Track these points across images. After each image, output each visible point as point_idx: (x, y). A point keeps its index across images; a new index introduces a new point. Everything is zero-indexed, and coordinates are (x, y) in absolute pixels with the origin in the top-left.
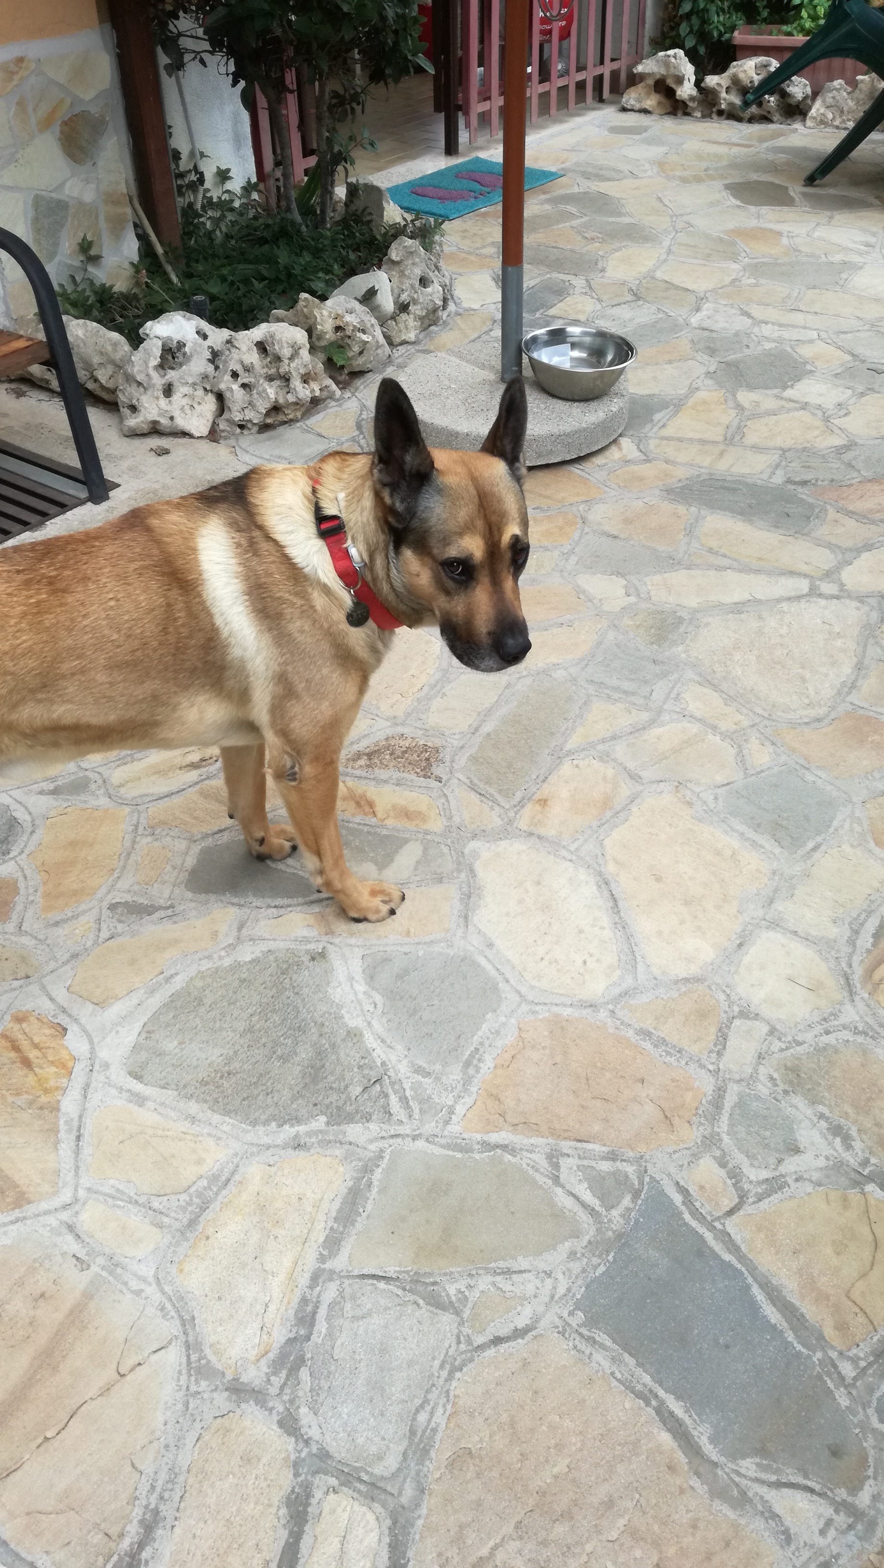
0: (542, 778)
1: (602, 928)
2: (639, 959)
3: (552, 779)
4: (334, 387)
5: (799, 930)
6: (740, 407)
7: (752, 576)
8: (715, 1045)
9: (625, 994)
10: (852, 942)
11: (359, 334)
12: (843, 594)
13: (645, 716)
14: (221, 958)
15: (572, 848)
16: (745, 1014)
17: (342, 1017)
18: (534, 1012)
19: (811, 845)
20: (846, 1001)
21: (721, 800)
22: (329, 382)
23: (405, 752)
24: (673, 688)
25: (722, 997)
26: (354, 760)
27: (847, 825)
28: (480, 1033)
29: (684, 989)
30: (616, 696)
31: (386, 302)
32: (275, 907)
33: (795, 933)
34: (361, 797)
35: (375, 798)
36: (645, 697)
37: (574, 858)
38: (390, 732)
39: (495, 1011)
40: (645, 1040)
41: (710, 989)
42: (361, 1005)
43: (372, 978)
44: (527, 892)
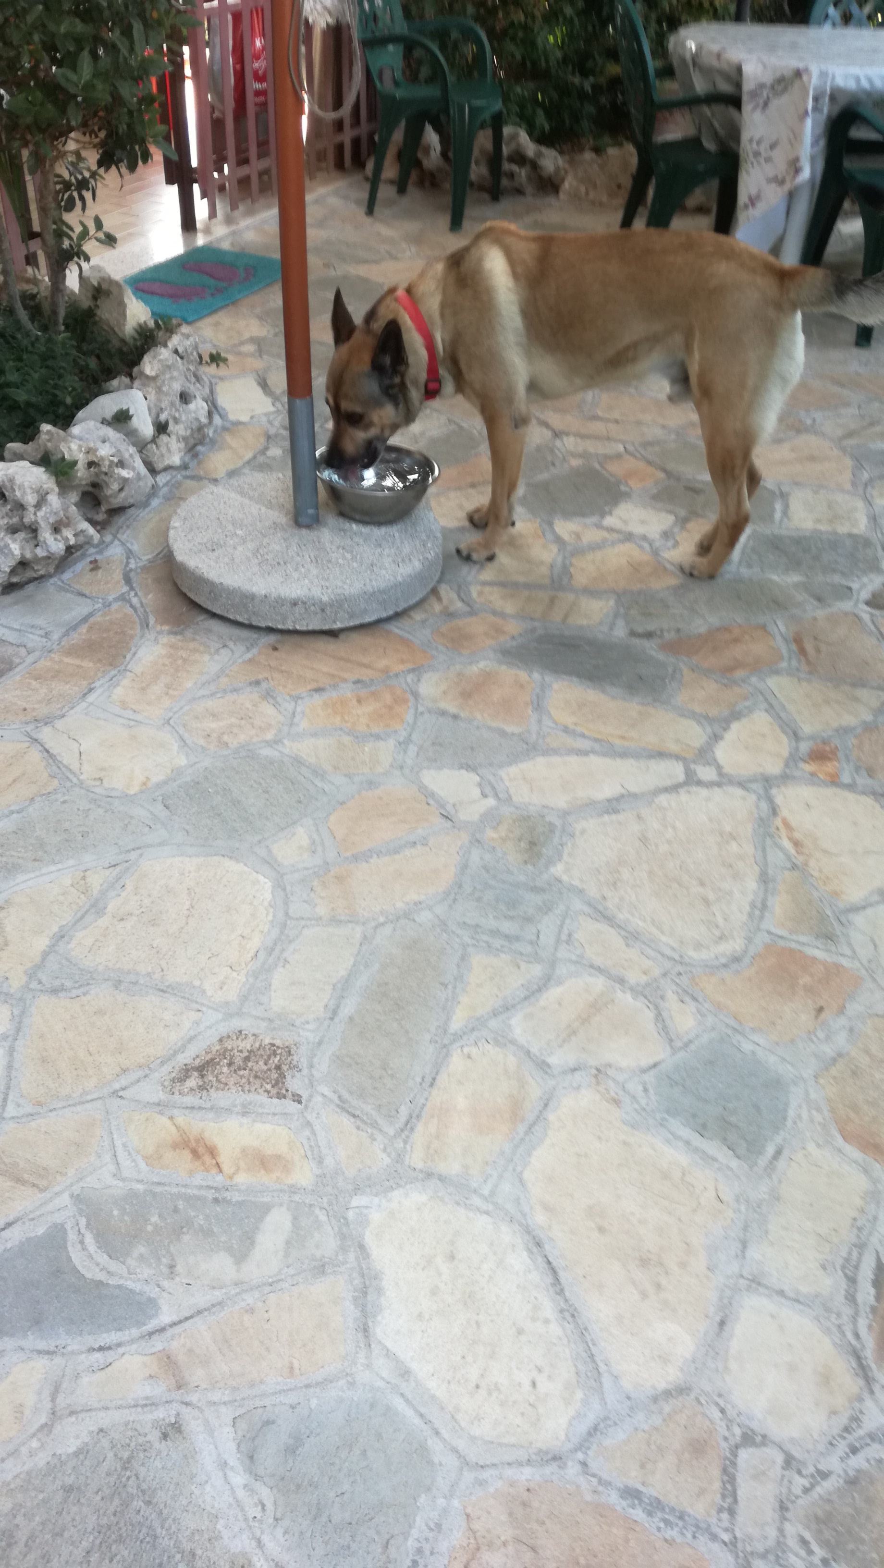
0: (428, 1080)
1: (547, 1321)
2: (602, 1367)
3: (442, 1079)
4: (91, 531)
5: (786, 1288)
6: (559, 540)
7: (619, 761)
8: (724, 1496)
9: (594, 1431)
10: (851, 1298)
11: (117, 470)
12: (724, 780)
13: (537, 970)
14: (32, 1454)
15: (486, 1192)
16: (749, 1439)
17: (219, 1537)
18: (481, 1483)
19: (770, 1150)
20: (866, 1395)
21: (651, 1091)
22: (85, 525)
23: (247, 1059)
24: (561, 926)
25: (716, 1414)
26: (182, 1080)
27: (805, 1115)
28: (414, 1532)
29: (667, 1409)
30: (497, 943)
31: (144, 426)
32: (101, 1349)
33: (781, 1293)
34: (197, 1141)
35: (217, 1141)
36: (531, 943)
37: (491, 1207)
38: (223, 1029)
39: (429, 1489)
40: (633, 1507)
41: (699, 1403)
42: (242, 1510)
43: (251, 1458)
44: (440, 1274)
